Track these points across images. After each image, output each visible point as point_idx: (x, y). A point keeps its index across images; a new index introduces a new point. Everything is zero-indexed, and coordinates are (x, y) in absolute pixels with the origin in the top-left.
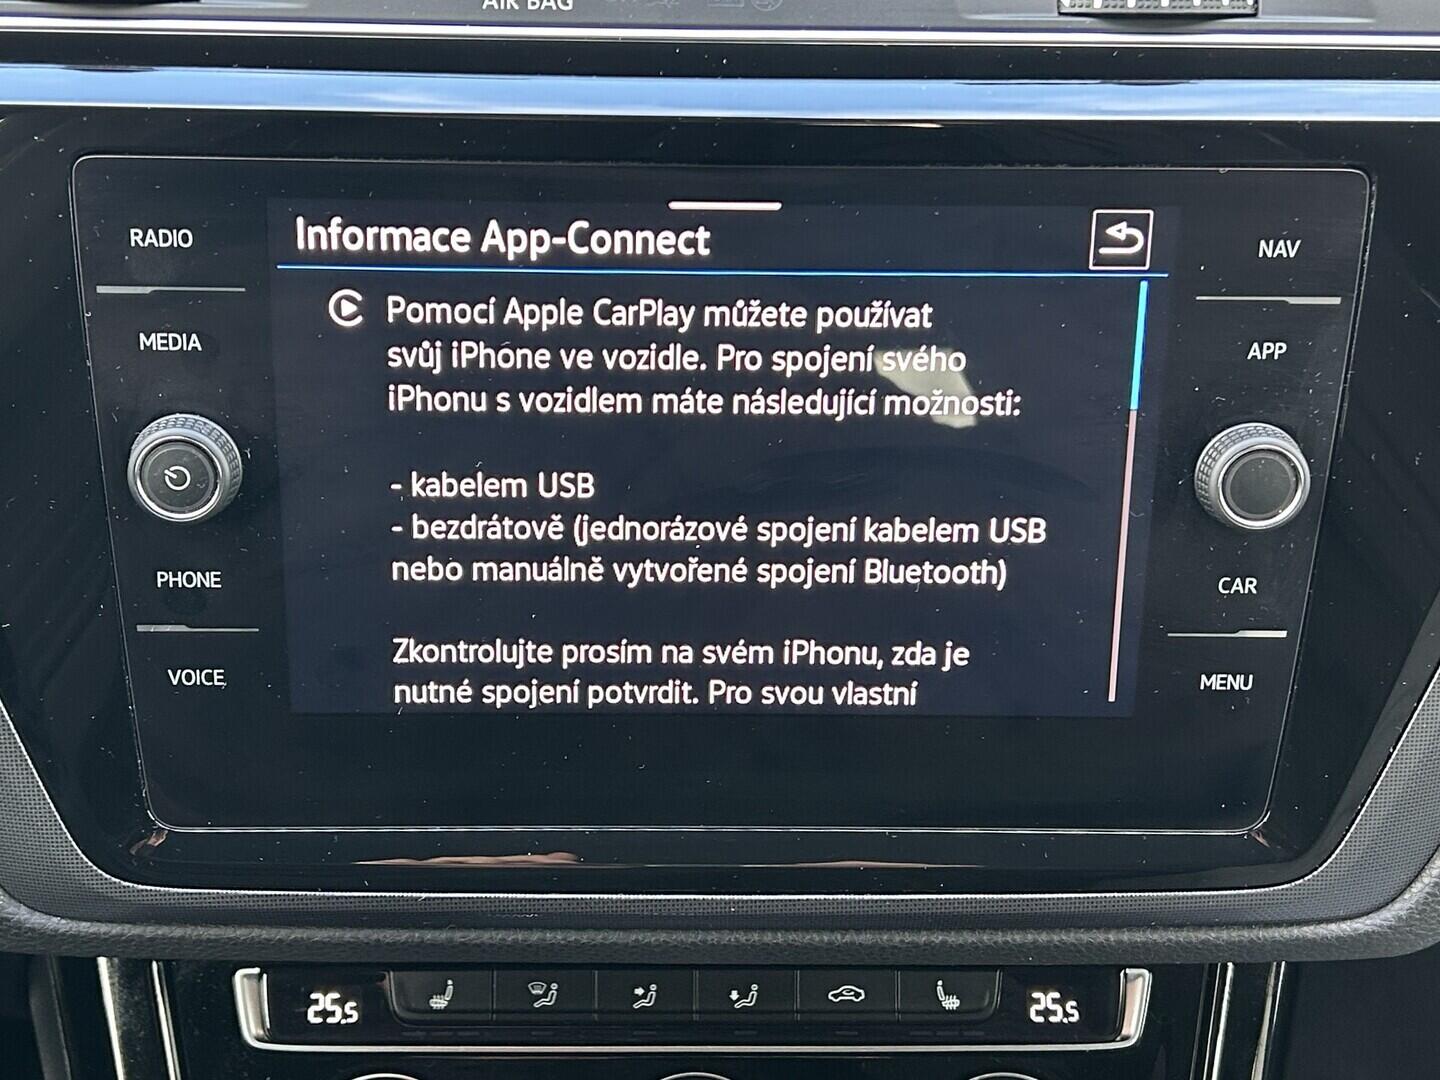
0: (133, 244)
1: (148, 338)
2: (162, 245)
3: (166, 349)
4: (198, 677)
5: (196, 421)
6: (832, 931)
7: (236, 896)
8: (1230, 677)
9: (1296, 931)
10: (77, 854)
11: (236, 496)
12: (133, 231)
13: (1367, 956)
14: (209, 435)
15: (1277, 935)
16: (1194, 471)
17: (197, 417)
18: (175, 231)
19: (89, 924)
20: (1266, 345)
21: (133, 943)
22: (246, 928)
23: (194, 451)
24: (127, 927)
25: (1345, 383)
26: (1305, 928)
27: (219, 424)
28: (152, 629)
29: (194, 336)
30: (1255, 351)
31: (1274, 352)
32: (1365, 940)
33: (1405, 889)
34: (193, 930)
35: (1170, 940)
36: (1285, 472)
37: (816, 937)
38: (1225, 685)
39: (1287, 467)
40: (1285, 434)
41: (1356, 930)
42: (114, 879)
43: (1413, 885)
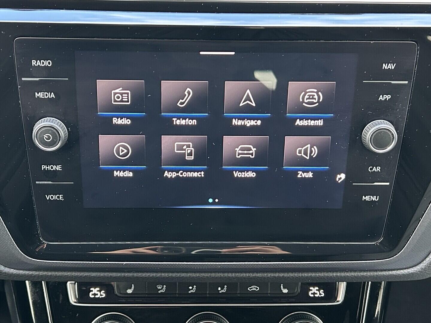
0: (33, 65)
1: (38, 94)
2: (42, 65)
3: (44, 97)
4: (55, 197)
5: (53, 119)
6: (249, 273)
7: (67, 263)
8: (372, 197)
9: (390, 273)
10: (18, 251)
11: (66, 142)
12: (33, 61)
13: (412, 279)
14: (57, 124)
15: (385, 274)
16: (361, 135)
17: (54, 118)
18: (46, 61)
19: (22, 271)
20: (384, 96)
21: (36, 277)
22: (70, 272)
23: (53, 129)
24: (34, 272)
25: (409, 107)
26: (393, 272)
27: (61, 121)
28: (41, 183)
29: (52, 93)
30: (381, 98)
31: (387, 98)
32: (411, 275)
33: (424, 260)
34: (54, 273)
35: (352, 275)
36: (390, 136)
37: (244, 275)
38: (370, 199)
39: (390, 134)
40: (390, 123)
41: (409, 272)
42: (30, 258)
43: (426, 259)
